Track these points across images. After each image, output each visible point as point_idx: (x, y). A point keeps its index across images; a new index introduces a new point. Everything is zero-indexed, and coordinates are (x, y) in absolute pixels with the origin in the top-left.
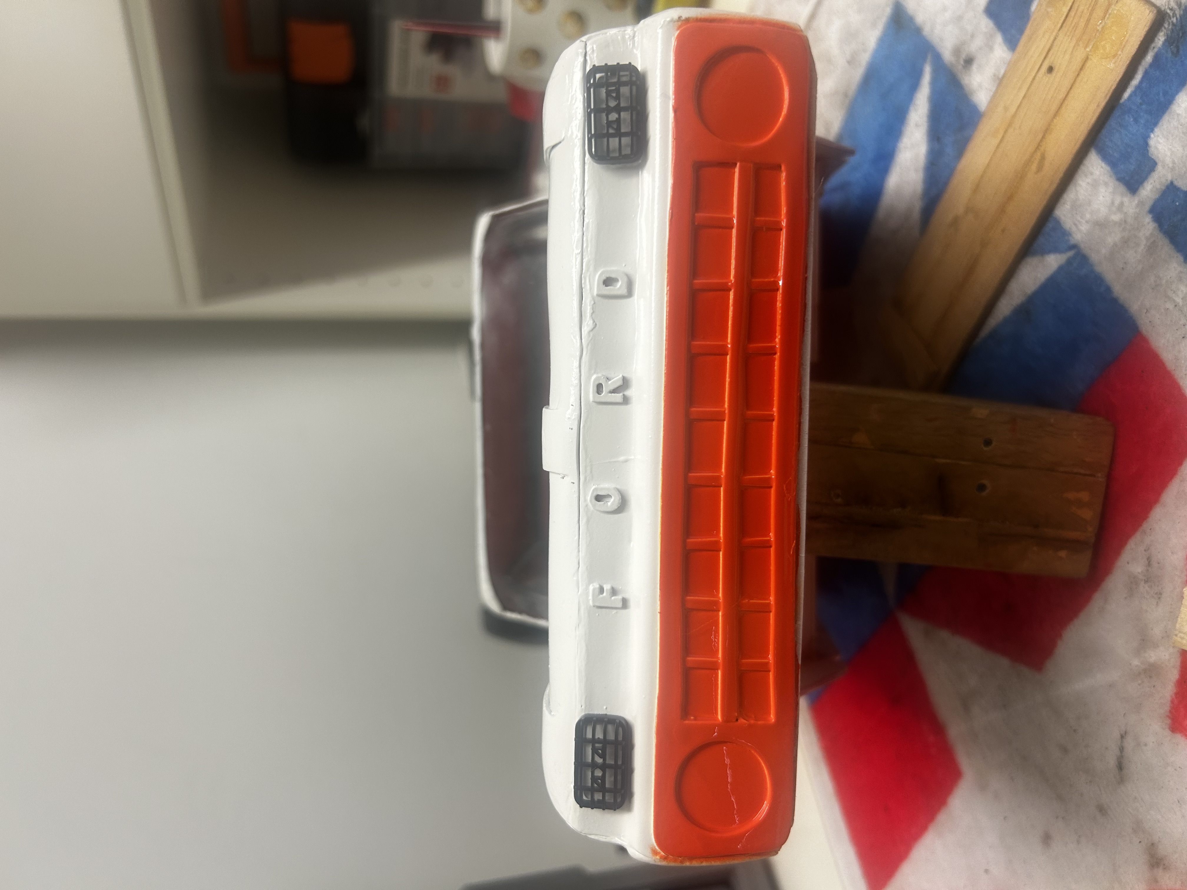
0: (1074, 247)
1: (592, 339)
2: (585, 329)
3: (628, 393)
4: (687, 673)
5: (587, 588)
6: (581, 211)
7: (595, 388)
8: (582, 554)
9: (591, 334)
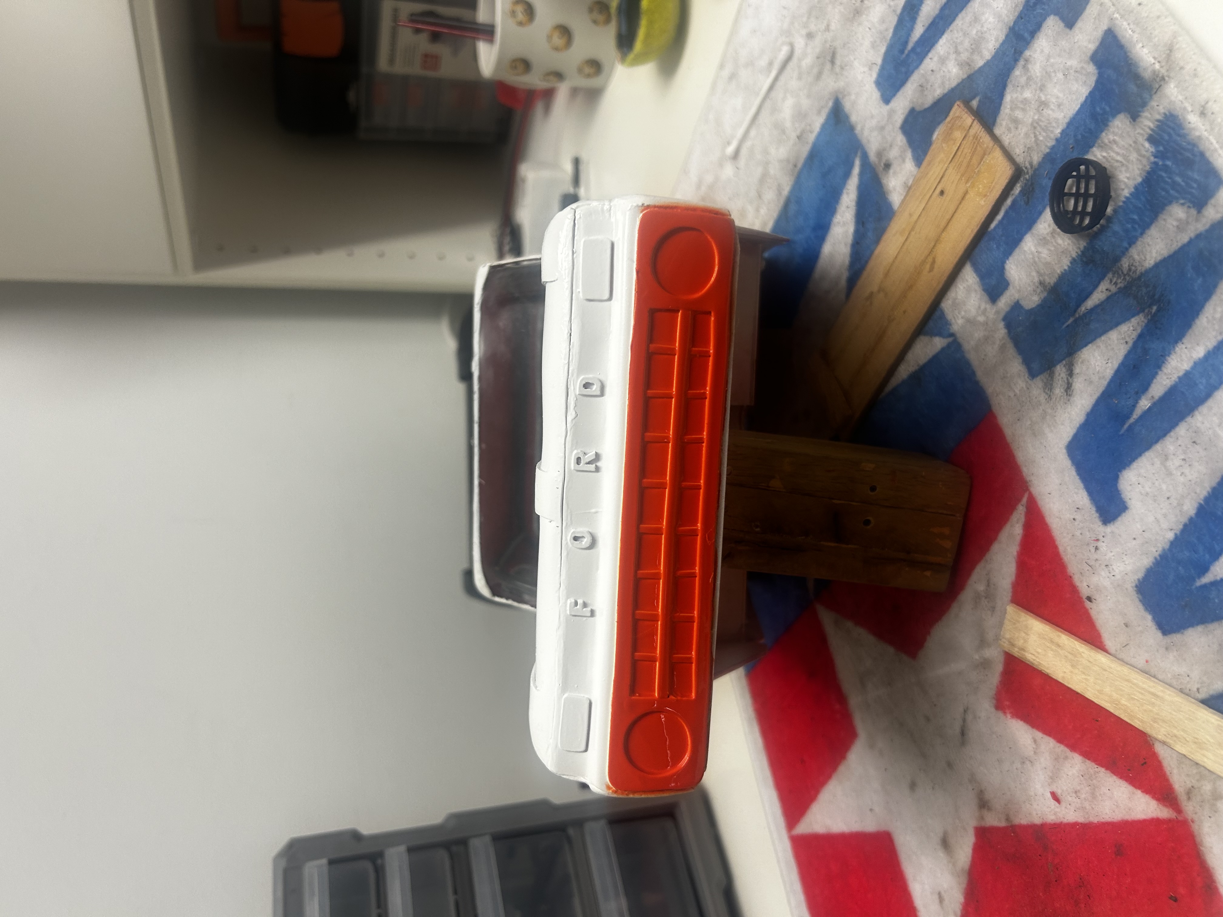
0: (952, 335)
1: (574, 425)
2: (569, 419)
3: (599, 464)
4: (635, 664)
5: (566, 603)
6: (569, 334)
7: (576, 460)
8: (563, 577)
9: (574, 422)
